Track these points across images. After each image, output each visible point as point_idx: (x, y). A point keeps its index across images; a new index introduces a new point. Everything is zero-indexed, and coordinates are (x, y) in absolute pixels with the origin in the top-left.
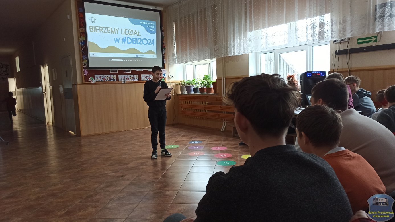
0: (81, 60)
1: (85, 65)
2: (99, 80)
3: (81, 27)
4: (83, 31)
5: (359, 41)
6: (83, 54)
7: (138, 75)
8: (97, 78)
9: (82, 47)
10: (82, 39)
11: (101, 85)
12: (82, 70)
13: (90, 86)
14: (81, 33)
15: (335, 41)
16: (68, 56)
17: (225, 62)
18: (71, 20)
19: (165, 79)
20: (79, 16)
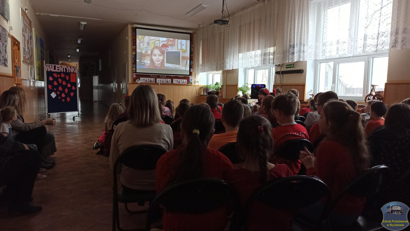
2: (143, 82)
3: (133, 45)
5: (287, 66)
6: (133, 63)
7: (171, 79)
8: (142, 80)
9: (133, 58)
10: (134, 53)
12: (132, 74)
14: (133, 49)
15: (276, 65)
16: (126, 64)
17: (227, 74)
18: (128, 40)
19: (191, 83)
20: (133, 38)
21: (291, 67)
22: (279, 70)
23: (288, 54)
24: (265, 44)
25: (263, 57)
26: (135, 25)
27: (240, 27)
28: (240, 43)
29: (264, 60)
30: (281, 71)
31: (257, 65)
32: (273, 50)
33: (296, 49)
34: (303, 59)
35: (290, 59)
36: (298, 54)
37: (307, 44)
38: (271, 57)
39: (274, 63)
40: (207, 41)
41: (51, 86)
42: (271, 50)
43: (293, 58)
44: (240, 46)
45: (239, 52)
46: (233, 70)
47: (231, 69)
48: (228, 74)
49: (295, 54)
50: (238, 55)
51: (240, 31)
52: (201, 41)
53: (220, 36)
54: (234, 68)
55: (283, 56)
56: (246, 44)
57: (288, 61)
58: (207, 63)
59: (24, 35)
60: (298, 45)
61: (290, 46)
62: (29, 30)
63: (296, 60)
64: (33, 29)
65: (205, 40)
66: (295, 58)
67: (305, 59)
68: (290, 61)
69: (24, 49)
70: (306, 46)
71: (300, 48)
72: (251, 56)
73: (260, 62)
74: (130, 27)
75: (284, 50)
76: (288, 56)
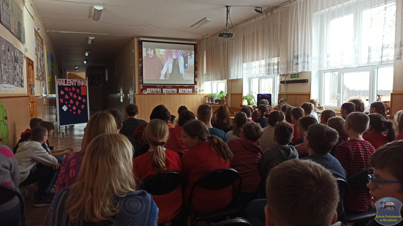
0: (139, 79)
1: (141, 82)
2: (149, 92)
3: (140, 57)
4: (141, 60)
5: (291, 76)
6: (140, 75)
7: (176, 89)
8: (149, 91)
9: (140, 70)
10: (140, 65)
11: (151, 96)
12: (139, 85)
13: (143, 95)
14: (140, 61)
15: (280, 75)
16: (133, 76)
17: (231, 82)
18: (134, 53)
19: (196, 92)
20: (139, 51)
21: (295, 77)
22: (283, 79)
23: (293, 65)
24: (269, 55)
25: (267, 67)
26: (141, 38)
27: (244, 38)
28: (244, 53)
29: (269, 70)
30: (286, 81)
31: (261, 75)
32: (277, 60)
33: (300, 60)
34: (308, 70)
35: (294, 69)
36: (302, 65)
37: (311, 55)
38: (276, 67)
39: (278, 73)
40: (211, 52)
41: (62, 100)
42: (275, 60)
43: (297, 69)
44: (243, 57)
45: (243, 62)
46: (237, 79)
47: (236, 78)
48: (233, 83)
49: (299, 64)
50: (243, 65)
51: (244, 42)
52: (205, 51)
53: (224, 47)
54: (239, 78)
55: (287, 67)
56: (250, 54)
57: (293, 71)
58: (212, 73)
59: (37, 54)
60: (302, 56)
61: (294, 57)
62: (41, 48)
63: (300, 71)
64: (45, 46)
65: (209, 50)
66: (299, 68)
67: (310, 69)
68: (295, 72)
69: (37, 67)
70: (310, 57)
71: (304, 59)
72: (255, 67)
73: (265, 72)
74: (136, 40)
75: (287, 61)
76: (292, 67)
